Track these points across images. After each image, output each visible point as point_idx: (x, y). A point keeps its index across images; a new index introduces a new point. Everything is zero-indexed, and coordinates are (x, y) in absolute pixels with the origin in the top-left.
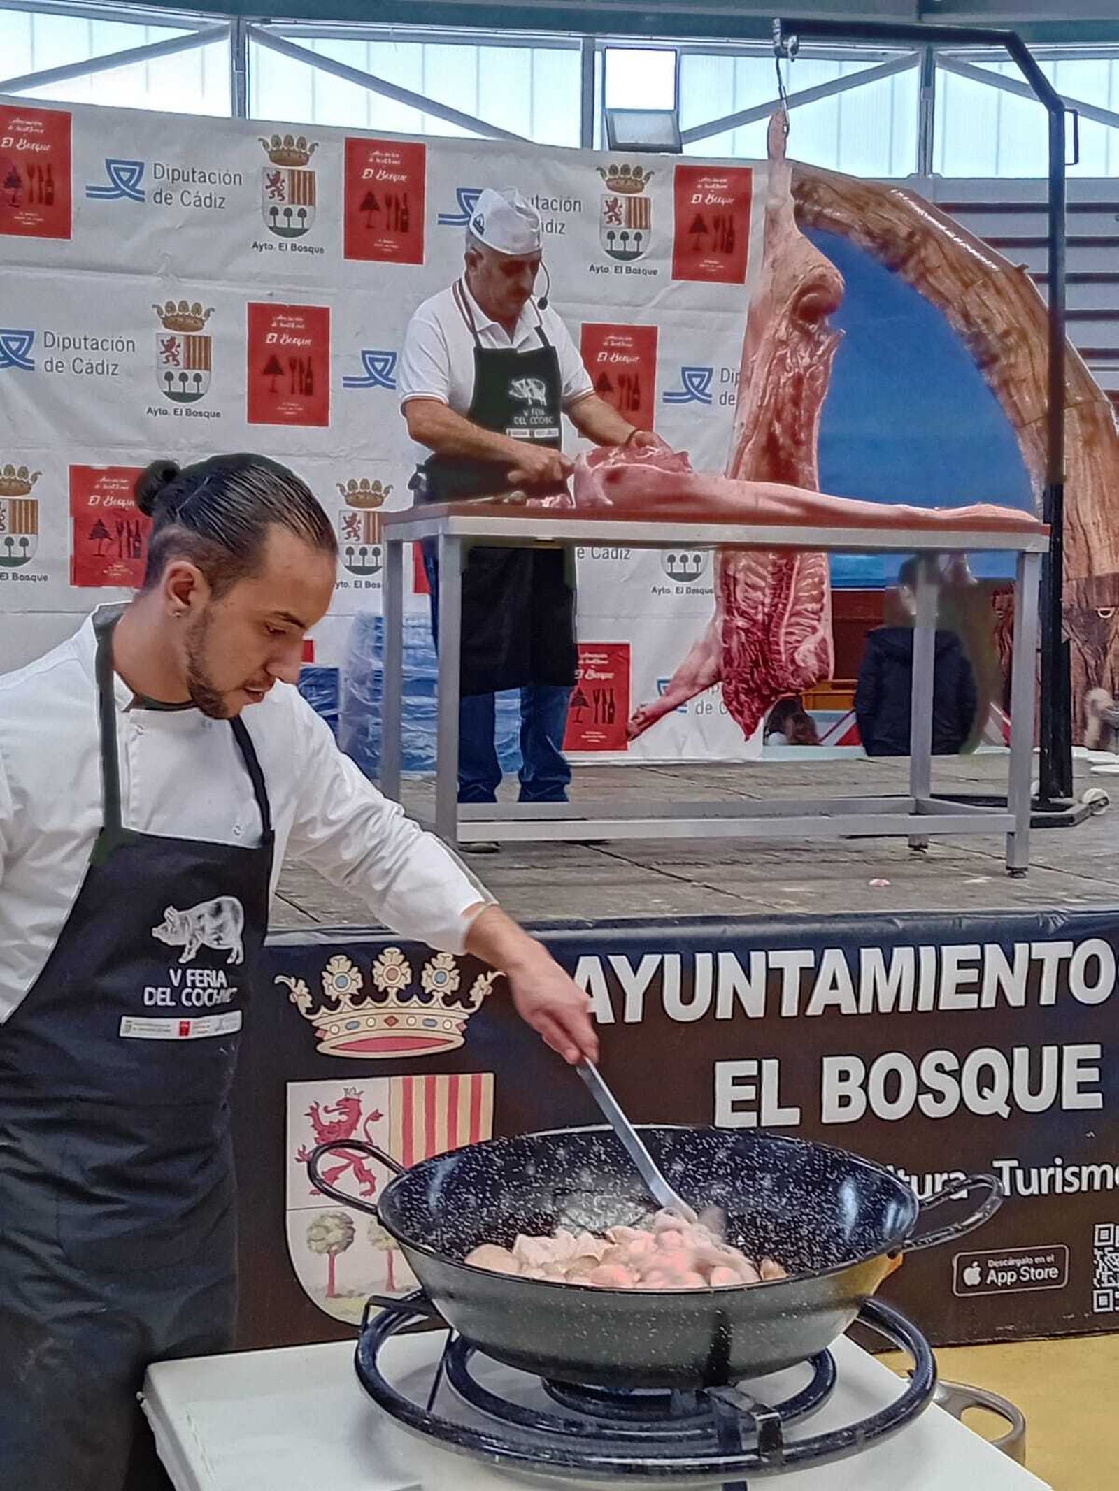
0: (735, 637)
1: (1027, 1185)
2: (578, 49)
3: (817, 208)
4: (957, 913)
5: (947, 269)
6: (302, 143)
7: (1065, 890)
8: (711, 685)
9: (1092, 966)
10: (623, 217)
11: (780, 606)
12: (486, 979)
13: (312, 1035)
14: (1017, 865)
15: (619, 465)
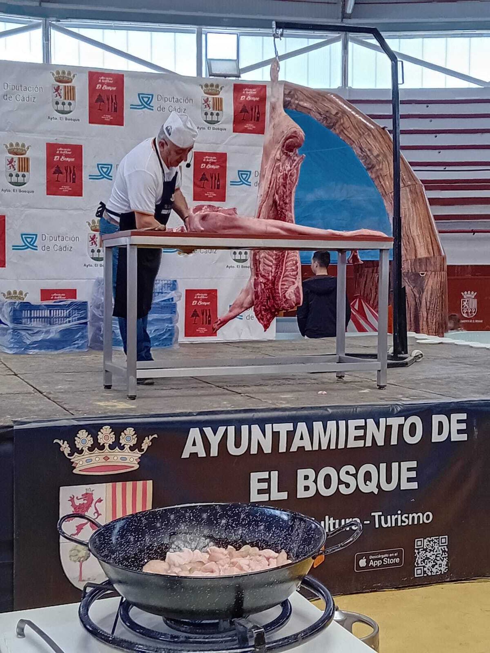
0: (259, 286)
1: (386, 522)
2: (195, 33)
3: (297, 102)
4: (355, 406)
5: (353, 128)
6: (69, 74)
7: (402, 394)
8: (250, 308)
9: (413, 427)
10: (211, 106)
11: (279, 273)
12: (149, 439)
13: (71, 466)
14: (382, 384)
15: (206, 213)
